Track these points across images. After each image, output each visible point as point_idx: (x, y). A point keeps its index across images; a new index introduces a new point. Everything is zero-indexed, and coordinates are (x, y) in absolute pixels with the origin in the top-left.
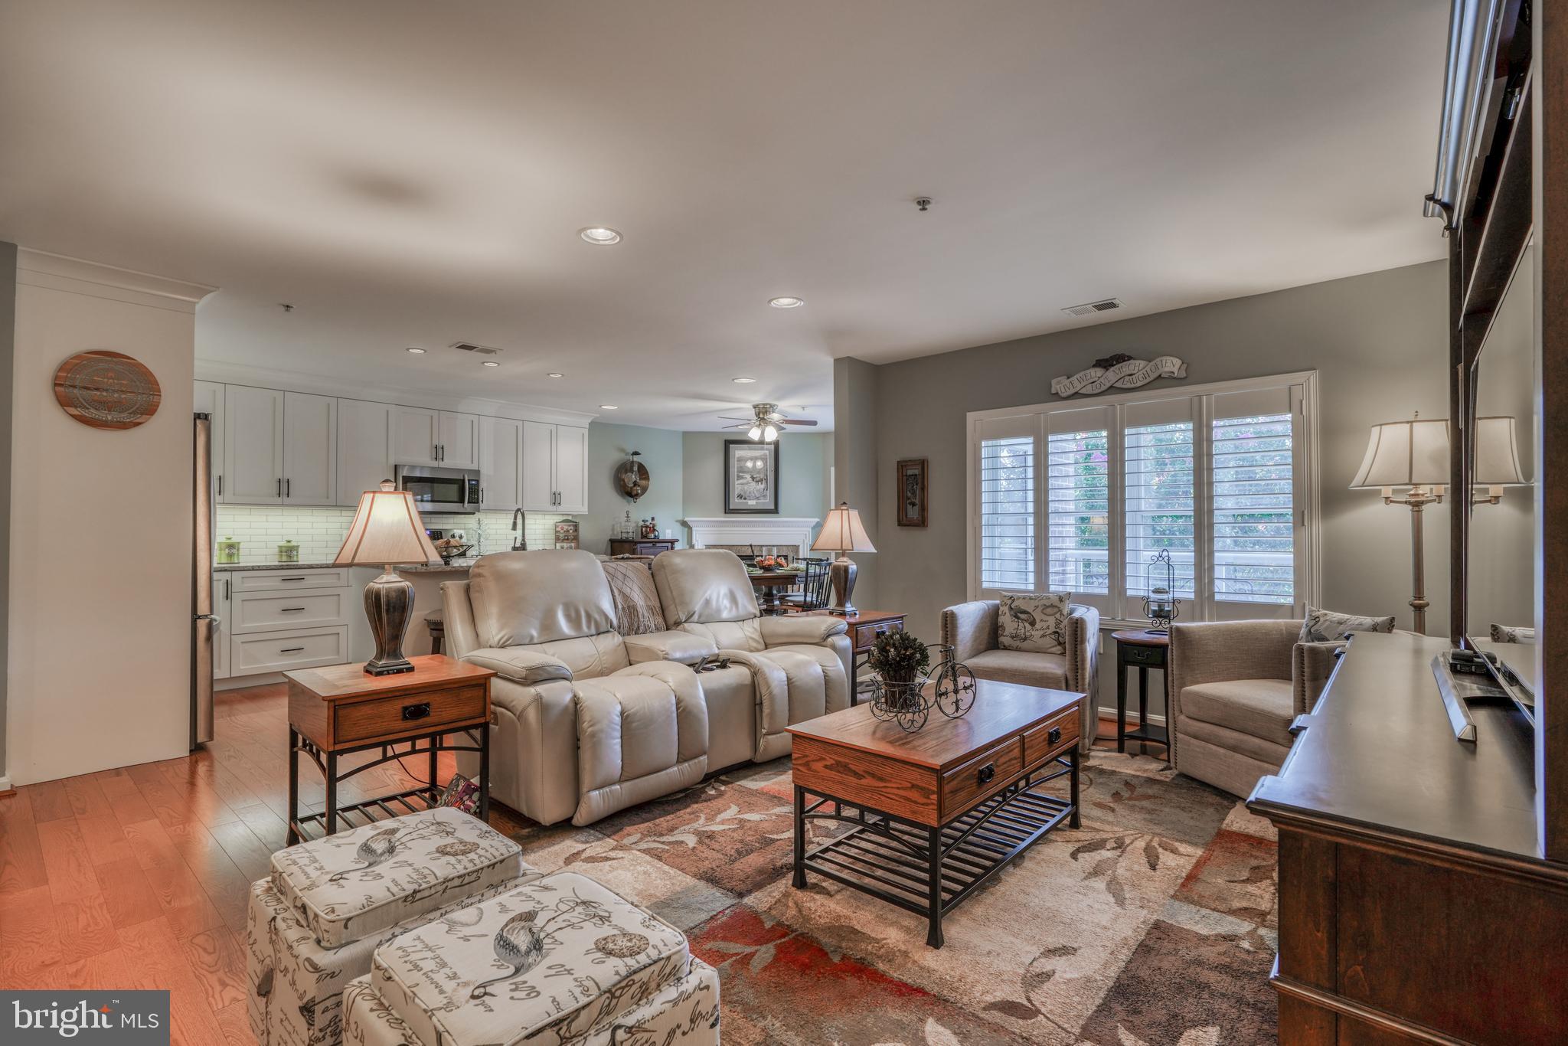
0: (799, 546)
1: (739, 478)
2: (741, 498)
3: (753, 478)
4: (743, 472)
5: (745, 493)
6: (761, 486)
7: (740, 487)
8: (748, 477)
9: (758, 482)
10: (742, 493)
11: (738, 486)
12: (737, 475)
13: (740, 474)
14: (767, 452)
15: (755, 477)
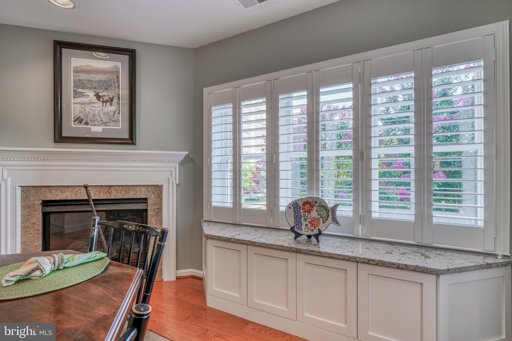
0: (162, 186)
1: (78, 94)
2: (80, 122)
3: (98, 97)
4: (84, 87)
5: (86, 116)
6: (110, 108)
7: (78, 107)
8: (91, 94)
9: (106, 102)
10: (82, 116)
11: (76, 105)
12: (74, 91)
13: (79, 90)
14: (119, 64)
15: (100, 94)
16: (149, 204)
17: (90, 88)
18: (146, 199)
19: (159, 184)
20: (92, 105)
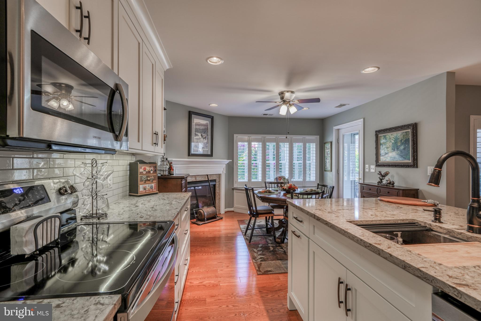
0: (221, 174)
1: (196, 135)
2: (196, 147)
4: (198, 132)
6: (205, 141)
8: (200, 135)
9: (204, 138)
10: (197, 144)
11: (195, 140)
12: (195, 133)
13: (196, 133)
14: (208, 122)
15: (203, 135)
16: (217, 182)
17: (199, 132)
18: (215, 180)
19: (220, 173)
20: (200, 140)
